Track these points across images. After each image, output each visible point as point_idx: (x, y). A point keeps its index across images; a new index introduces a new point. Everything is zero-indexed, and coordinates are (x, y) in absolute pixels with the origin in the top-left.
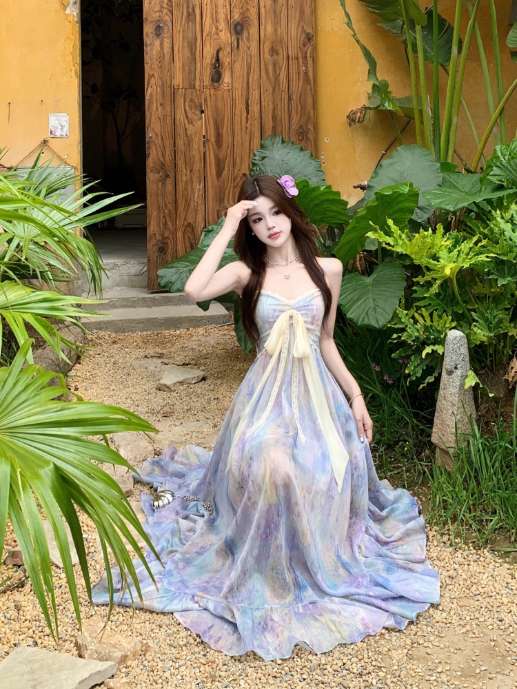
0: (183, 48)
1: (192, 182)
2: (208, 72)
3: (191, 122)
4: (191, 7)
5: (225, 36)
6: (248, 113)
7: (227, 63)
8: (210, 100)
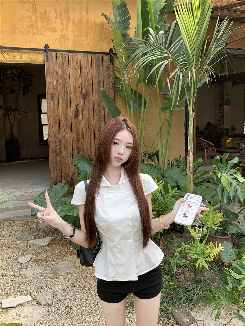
0: (63, 104)
1: (68, 157)
2: (73, 114)
3: (67, 133)
4: (66, 88)
5: (80, 99)
6: (89, 130)
7: (80, 110)
8: (74, 125)
